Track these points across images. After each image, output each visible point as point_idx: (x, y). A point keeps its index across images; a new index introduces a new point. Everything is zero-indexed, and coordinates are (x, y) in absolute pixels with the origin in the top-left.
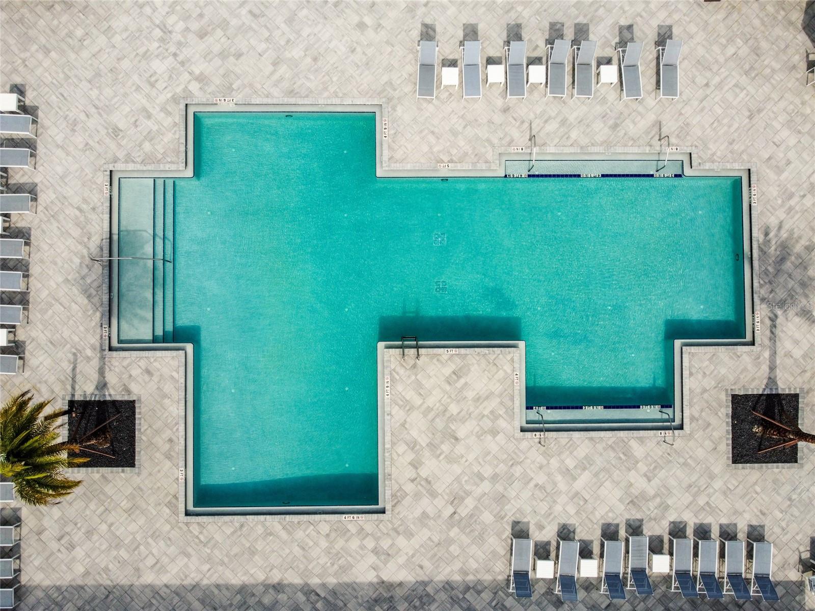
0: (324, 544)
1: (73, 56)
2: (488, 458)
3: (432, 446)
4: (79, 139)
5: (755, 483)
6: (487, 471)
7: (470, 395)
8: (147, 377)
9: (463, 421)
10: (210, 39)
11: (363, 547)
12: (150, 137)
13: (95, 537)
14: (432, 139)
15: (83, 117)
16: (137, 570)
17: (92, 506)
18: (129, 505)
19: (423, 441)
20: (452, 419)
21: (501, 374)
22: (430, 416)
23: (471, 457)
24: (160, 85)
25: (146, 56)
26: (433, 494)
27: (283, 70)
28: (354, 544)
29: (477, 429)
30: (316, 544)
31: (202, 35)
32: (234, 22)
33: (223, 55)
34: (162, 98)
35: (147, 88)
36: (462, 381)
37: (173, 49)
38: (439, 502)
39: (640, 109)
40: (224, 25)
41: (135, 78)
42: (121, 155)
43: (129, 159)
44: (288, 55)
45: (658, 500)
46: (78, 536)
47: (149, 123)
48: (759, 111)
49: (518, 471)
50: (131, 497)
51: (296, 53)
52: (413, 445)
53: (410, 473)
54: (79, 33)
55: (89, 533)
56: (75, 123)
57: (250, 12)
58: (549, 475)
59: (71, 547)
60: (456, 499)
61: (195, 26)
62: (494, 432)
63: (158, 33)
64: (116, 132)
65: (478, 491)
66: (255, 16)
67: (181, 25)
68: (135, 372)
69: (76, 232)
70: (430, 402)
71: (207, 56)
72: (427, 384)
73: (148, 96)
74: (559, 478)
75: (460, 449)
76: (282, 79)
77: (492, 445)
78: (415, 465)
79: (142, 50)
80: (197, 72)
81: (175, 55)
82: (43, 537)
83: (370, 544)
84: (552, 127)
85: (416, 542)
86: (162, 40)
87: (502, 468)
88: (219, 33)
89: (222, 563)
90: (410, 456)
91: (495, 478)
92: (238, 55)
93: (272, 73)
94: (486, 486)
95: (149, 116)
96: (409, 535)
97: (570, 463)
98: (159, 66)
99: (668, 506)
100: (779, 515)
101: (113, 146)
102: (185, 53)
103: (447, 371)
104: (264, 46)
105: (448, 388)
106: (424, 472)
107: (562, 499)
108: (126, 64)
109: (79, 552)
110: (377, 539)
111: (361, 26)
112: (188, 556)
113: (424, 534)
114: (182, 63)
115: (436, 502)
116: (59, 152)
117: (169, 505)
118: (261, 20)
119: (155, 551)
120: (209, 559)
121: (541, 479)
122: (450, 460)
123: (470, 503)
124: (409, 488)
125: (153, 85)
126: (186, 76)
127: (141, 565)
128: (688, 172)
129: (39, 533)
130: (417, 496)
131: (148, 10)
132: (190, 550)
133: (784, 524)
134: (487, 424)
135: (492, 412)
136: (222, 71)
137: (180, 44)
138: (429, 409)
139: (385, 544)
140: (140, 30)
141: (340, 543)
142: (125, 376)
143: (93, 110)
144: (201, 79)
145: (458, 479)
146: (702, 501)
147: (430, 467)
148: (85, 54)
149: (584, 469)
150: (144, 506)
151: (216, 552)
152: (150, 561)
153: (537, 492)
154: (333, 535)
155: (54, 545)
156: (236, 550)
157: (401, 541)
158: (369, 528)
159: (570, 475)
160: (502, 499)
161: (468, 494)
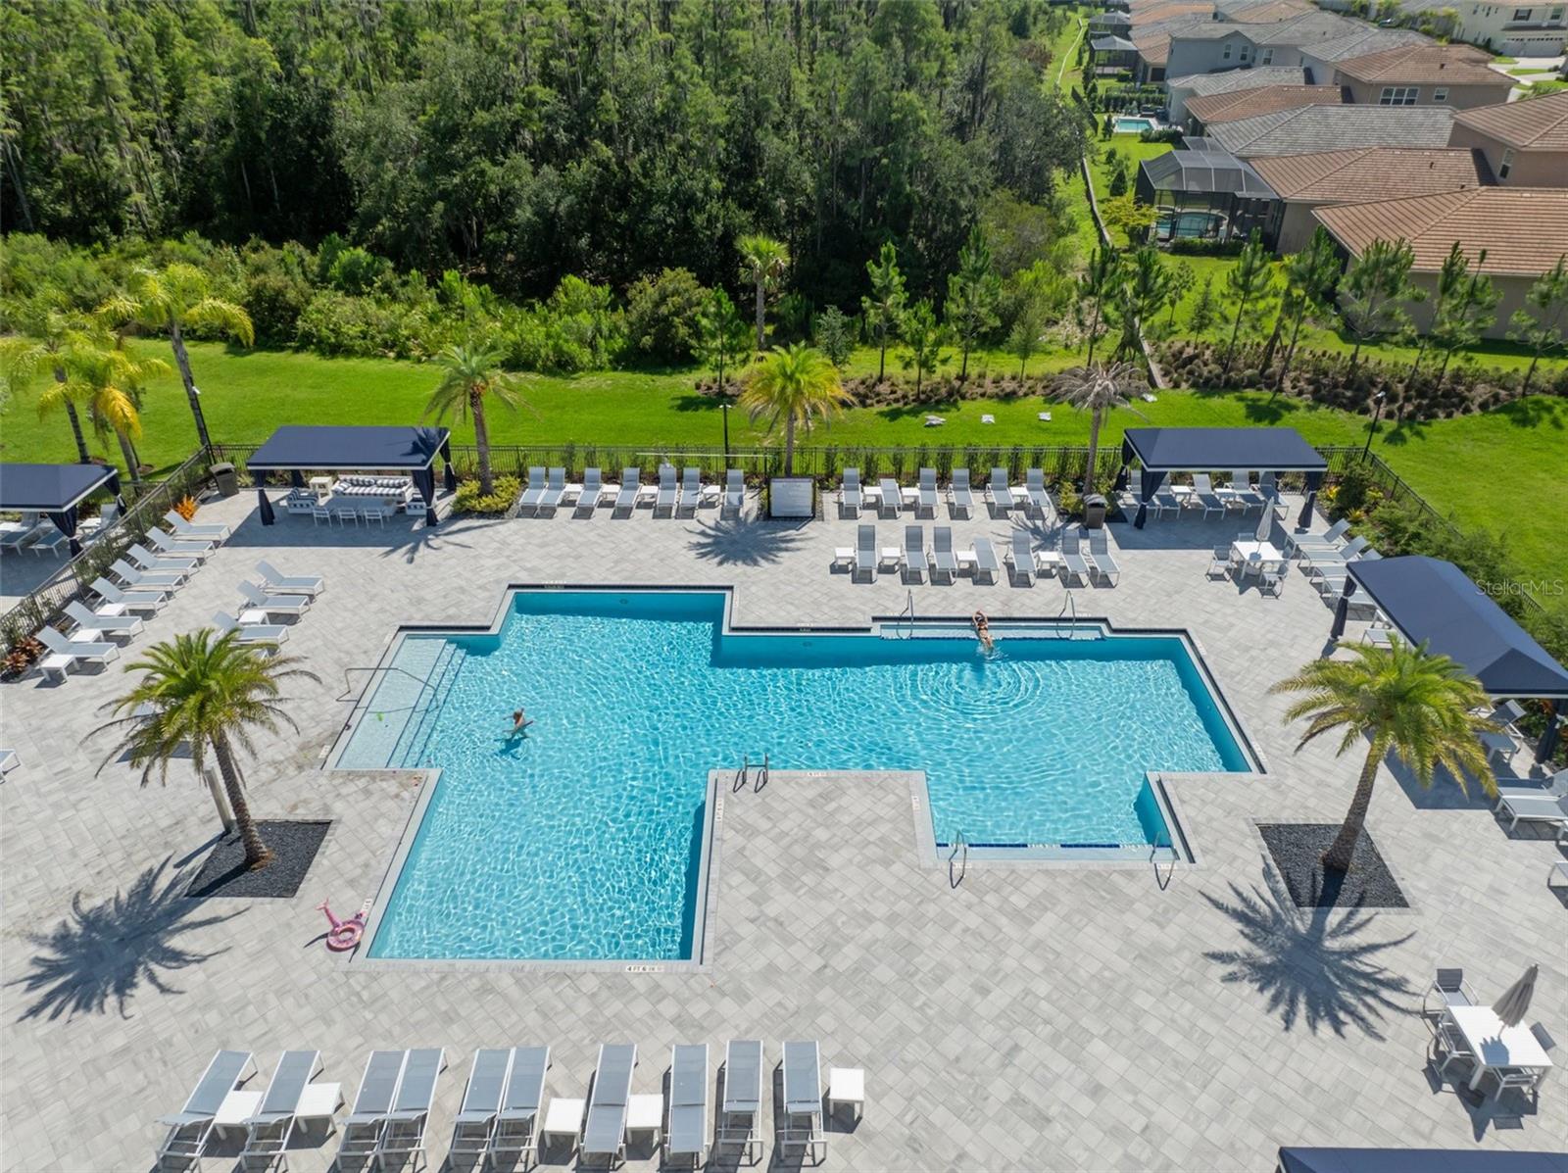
0: (583, 1007)
2: (879, 893)
3: (786, 877)
4: (372, 605)
6: (880, 910)
7: (846, 819)
9: (836, 849)
10: (550, 548)
11: (655, 1015)
12: (459, 604)
15: (387, 592)
16: (226, 1042)
18: (260, 946)
19: (772, 870)
20: (818, 845)
21: (891, 798)
22: (784, 842)
23: (851, 891)
24: (485, 573)
25: (477, 557)
26: (788, 940)
27: (625, 565)
28: (641, 1009)
29: (859, 858)
30: (570, 1008)
31: (543, 546)
32: (579, 539)
33: (561, 557)
34: (484, 581)
35: (469, 575)
36: (833, 805)
37: (507, 553)
38: (797, 951)
40: (568, 540)
41: (460, 569)
42: (416, 616)
43: (426, 618)
44: (632, 557)
47: (461, 596)
49: (931, 909)
50: (268, 936)
51: (642, 556)
52: (754, 875)
53: (750, 910)
56: (374, 595)
58: (985, 916)
60: (828, 947)
61: (538, 541)
62: (887, 862)
64: (419, 601)
65: (867, 935)
67: (522, 541)
68: (347, 789)
70: (785, 826)
71: (544, 557)
72: (781, 808)
73: (468, 580)
74: (1003, 921)
75: (832, 881)
77: (885, 877)
78: (759, 899)
79: (474, 554)
80: (529, 566)
81: (509, 556)
83: (669, 1009)
85: (754, 1008)
86: (498, 549)
87: (903, 906)
88: (562, 545)
90: (751, 889)
91: (892, 919)
92: (578, 557)
93: (613, 567)
94: (878, 930)
95: (463, 592)
96: (742, 996)
97: (1018, 900)
98: (488, 563)
101: (411, 609)
102: (520, 555)
103: (810, 793)
104: (607, 552)
105: (811, 811)
106: (772, 910)
107: (1015, 950)
108: (452, 561)
110: (682, 1003)
113: (770, 997)
114: (515, 561)
115: (792, 950)
120: (365, 1029)
121: (973, 920)
122: (817, 895)
123: (851, 954)
124: (746, 930)
125: (476, 573)
126: (515, 568)
130: (760, 942)
132: (335, 1013)
134: (874, 852)
135: (881, 839)
137: (516, 551)
138: (784, 834)
139: (697, 1010)
141: (614, 1007)
142: (331, 799)
144: (532, 569)
145: (829, 920)
147: (780, 902)
149: (1044, 910)
151: (383, 1017)
153: (968, 939)
154: (604, 994)
157: (727, 1007)
158: (669, 985)
159: (1023, 919)
160: (908, 948)
161: (848, 939)
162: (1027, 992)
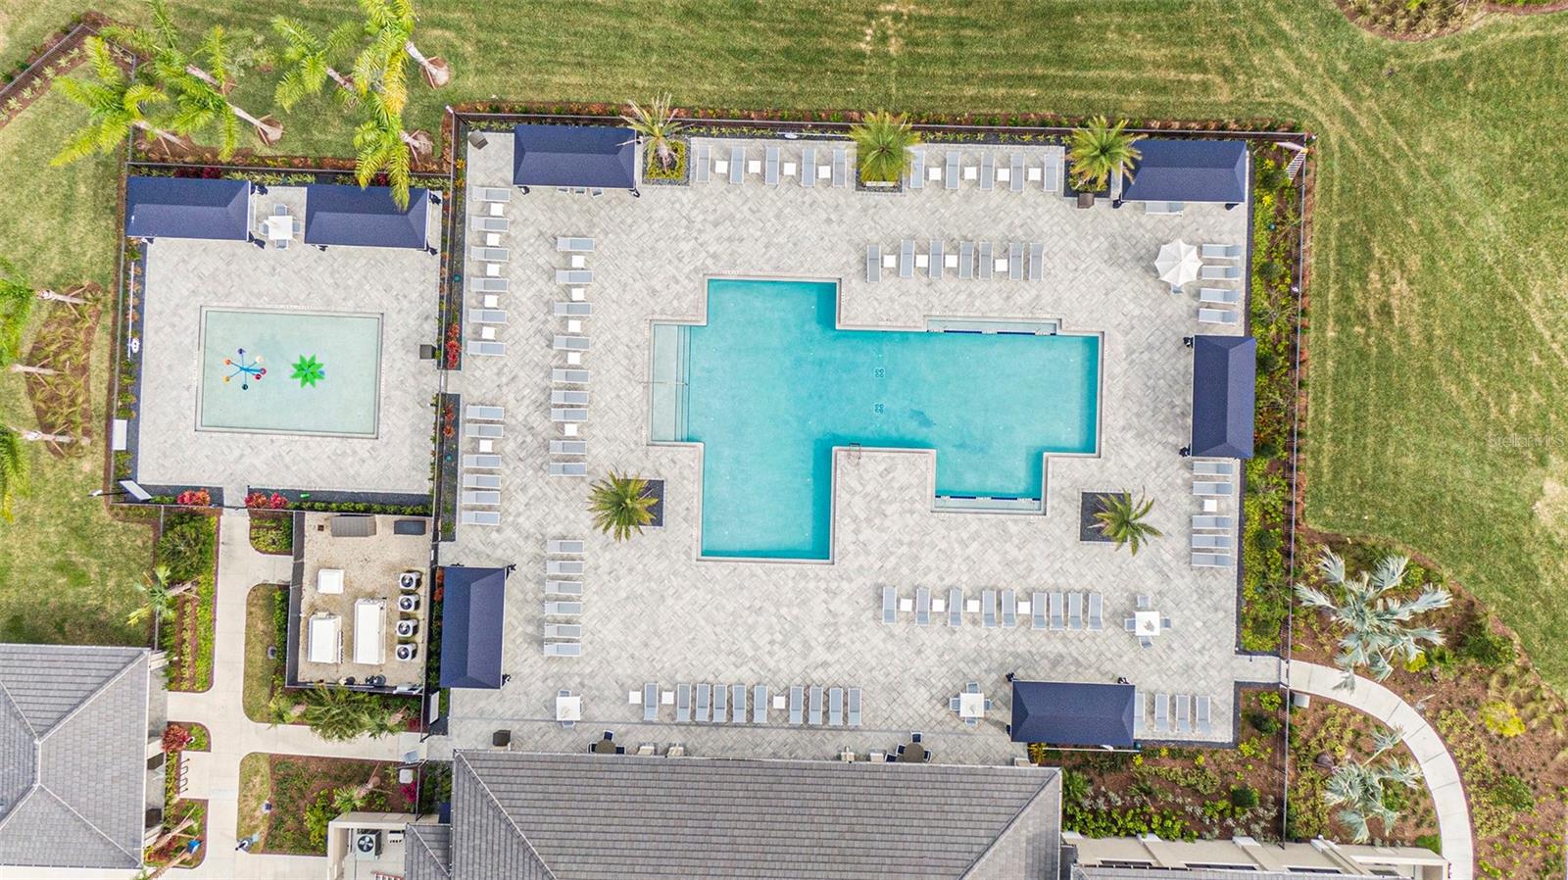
0: (791, 583)
1: (624, 237)
2: (907, 530)
3: (868, 520)
4: (628, 297)
5: (1096, 555)
6: (906, 539)
7: (896, 485)
8: (672, 465)
9: (891, 503)
10: (721, 228)
11: (818, 588)
12: (678, 297)
13: (634, 573)
14: (876, 303)
15: (631, 281)
16: (662, 596)
17: (633, 552)
18: (657, 552)
19: (862, 516)
20: (882, 501)
21: (918, 472)
22: (869, 498)
23: (895, 529)
24: (686, 260)
25: (676, 239)
26: (868, 553)
27: (772, 251)
28: (812, 585)
29: (900, 509)
30: (786, 584)
31: (716, 225)
32: (738, 216)
33: (730, 239)
34: (686, 270)
35: (676, 262)
36: (891, 475)
37: (695, 234)
38: (872, 559)
39: (1027, 286)
40: (731, 218)
41: (669, 254)
42: (657, 309)
43: (663, 312)
44: (775, 240)
45: (1025, 564)
46: (623, 572)
47: (678, 287)
48: (1114, 289)
49: (927, 539)
50: (659, 547)
51: (782, 239)
52: (855, 519)
53: (852, 537)
54: (629, 221)
55: (631, 570)
56: (625, 285)
57: (750, 209)
58: (949, 543)
59: (618, 579)
60: (883, 557)
61: (711, 218)
62: (912, 512)
63: (684, 222)
64: (654, 292)
65: (900, 552)
66: (754, 212)
67: (701, 217)
68: (664, 461)
69: (625, 362)
70: (869, 489)
71: (718, 239)
72: (866, 477)
73: (677, 268)
74: (956, 545)
75: (887, 523)
76: (771, 258)
77: (910, 520)
78: (856, 532)
79: (673, 234)
80: (712, 251)
81: (696, 239)
82: (599, 572)
83: (823, 585)
84: (962, 297)
85: (854, 585)
86: (687, 228)
87: (916, 537)
88: (728, 223)
89: (721, 594)
90: (853, 526)
91: (911, 544)
92: (741, 240)
93: (765, 254)
94: (904, 549)
95: (677, 282)
96: (850, 580)
97: (965, 535)
98: (685, 246)
99: (1032, 569)
100: (1113, 579)
101: (652, 302)
102: (703, 238)
103: (881, 468)
104: (759, 233)
105: (880, 479)
106: (861, 538)
107: (958, 560)
108: (661, 244)
109: (623, 583)
110: (828, 582)
111: (829, 221)
112: (698, 588)
113: (861, 580)
114: (701, 245)
115: (870, 558)
116: (615, 306)
117: (686, 553)
118: (757, 215)
119: (675, 584)
120: (712, 591)
121: (943, 545)
122: (881, 529)
123: (893, 560)
124: (851, 548)
125: (680, 260)
126: (704, 254)
127: (666, 594)
128: (1059, 332)
129: (596, 569)
130: (857, 554)
131: (677, 206)
132: (699, 585)
133: (1115, 585)
134: (907, 506)
135: (911, 498)
136: (729, 251)
137: (700, 231)
138: (867, 495)
139: (833, 585)
140: (672, 220)
141: (802, 584)
142: (657, 464)
143: (638, 277)
144: (715, 256)
145: (885, 544)
146: (1057, 565)
147: (866, 534)
148: (633, 236)
149: (974, 540)
150: (668, 553)
151: (717, 587)
152: (671, 591)
153: (940, 555)
154: (798, 578)
155: (606, 578)
156: (730, 585)
157: (845, 585)
158: (822, 574)
159: (964, 544)
160: (916, 558)
161: (892, 553)
162: (959, 580)
